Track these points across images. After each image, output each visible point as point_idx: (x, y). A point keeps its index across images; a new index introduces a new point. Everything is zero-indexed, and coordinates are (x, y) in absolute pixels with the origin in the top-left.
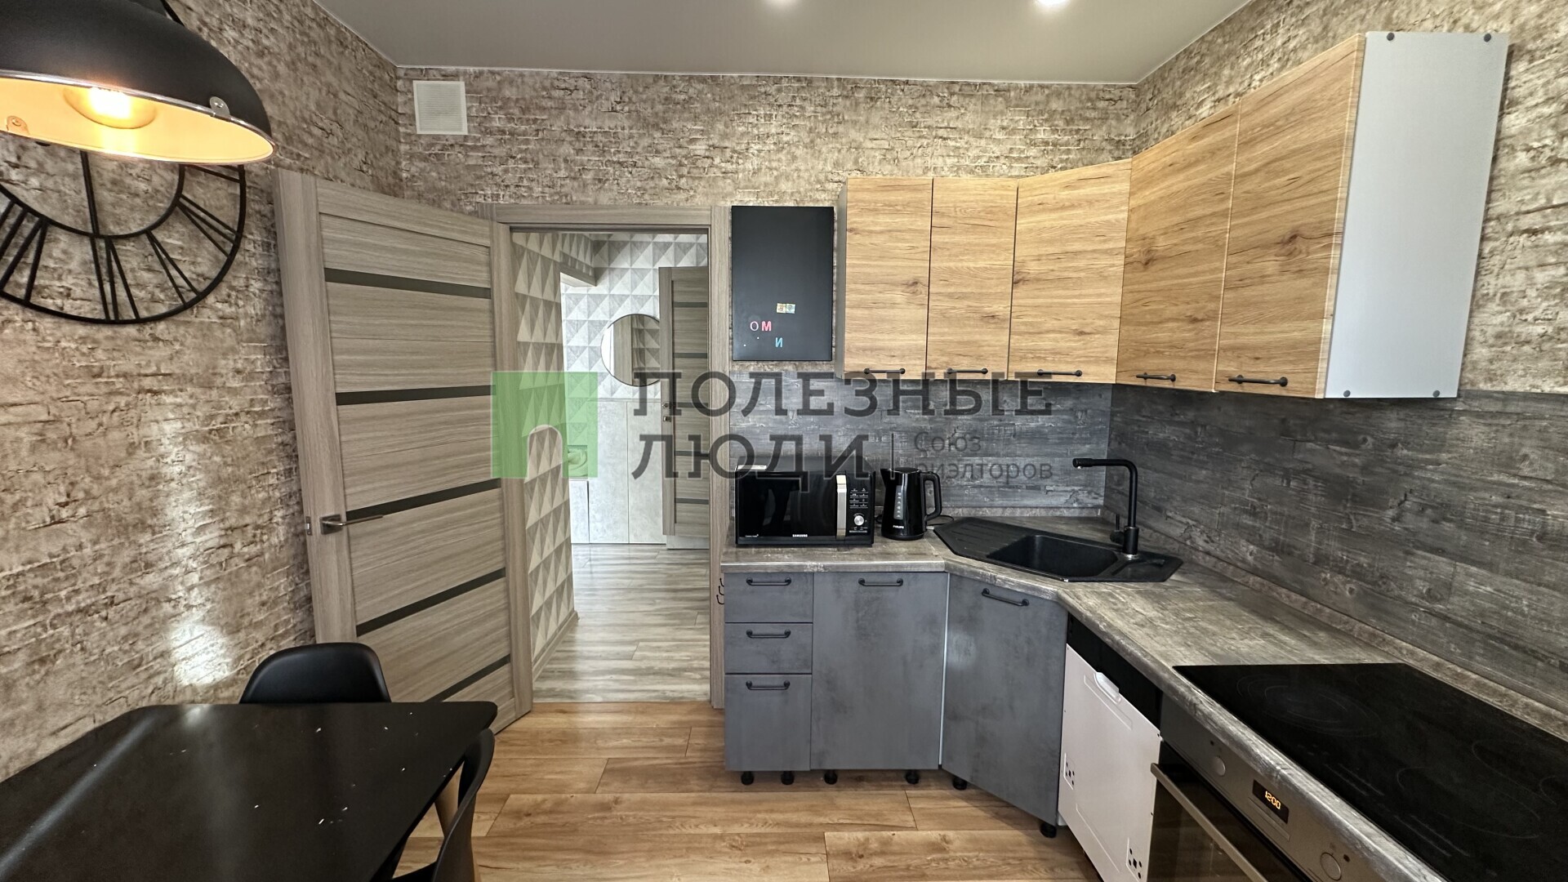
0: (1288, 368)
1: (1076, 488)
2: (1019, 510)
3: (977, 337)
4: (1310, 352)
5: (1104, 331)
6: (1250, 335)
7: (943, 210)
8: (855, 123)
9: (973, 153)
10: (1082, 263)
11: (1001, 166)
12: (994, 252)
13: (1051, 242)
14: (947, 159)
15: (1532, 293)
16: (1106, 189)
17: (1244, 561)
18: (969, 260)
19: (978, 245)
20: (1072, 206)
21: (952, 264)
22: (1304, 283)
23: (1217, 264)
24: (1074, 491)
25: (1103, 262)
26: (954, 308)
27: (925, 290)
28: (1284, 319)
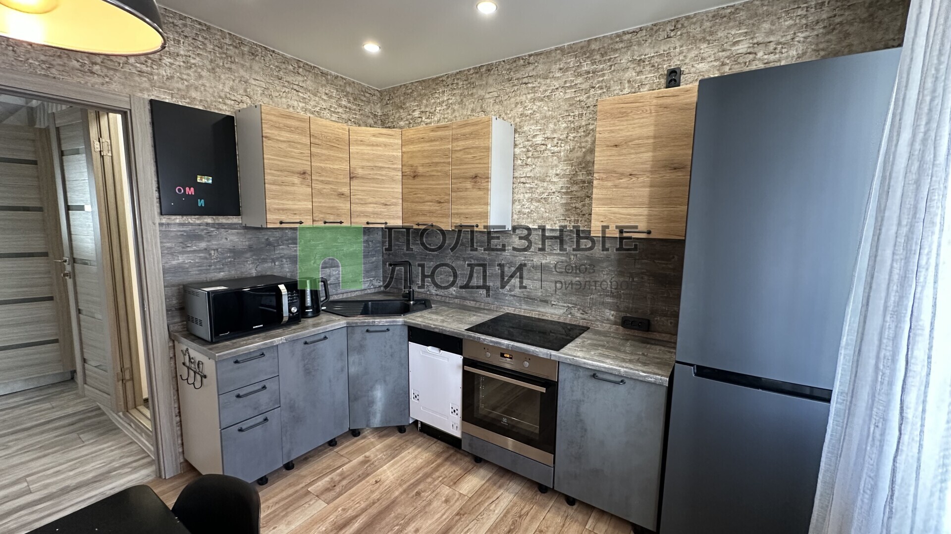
0: (478, 221)
1: (372, 279)
2: (349, 294)
3: (336, 205)
4: (485, 215)
5: (395, 204)
6: (463, 209)
7: (315, 135)
8: (243, 66)
9: (313, 103)
10: (384, 173)
11: (326, 113)
12: (341, 161)
13: (368, 160)
14: (299, 103)
15: (525, 200)
16: (392, 141)
17: (452, 294)
18: (329, 164)
19: (333, 156)
20: (377, 145)
21: (322, 165)
22: (481, 193)
23: (447, 182)
24: (371, 280)
25: (392, 173)
26: (325, 189)
27: (309, 177)
28: (475, 204)
